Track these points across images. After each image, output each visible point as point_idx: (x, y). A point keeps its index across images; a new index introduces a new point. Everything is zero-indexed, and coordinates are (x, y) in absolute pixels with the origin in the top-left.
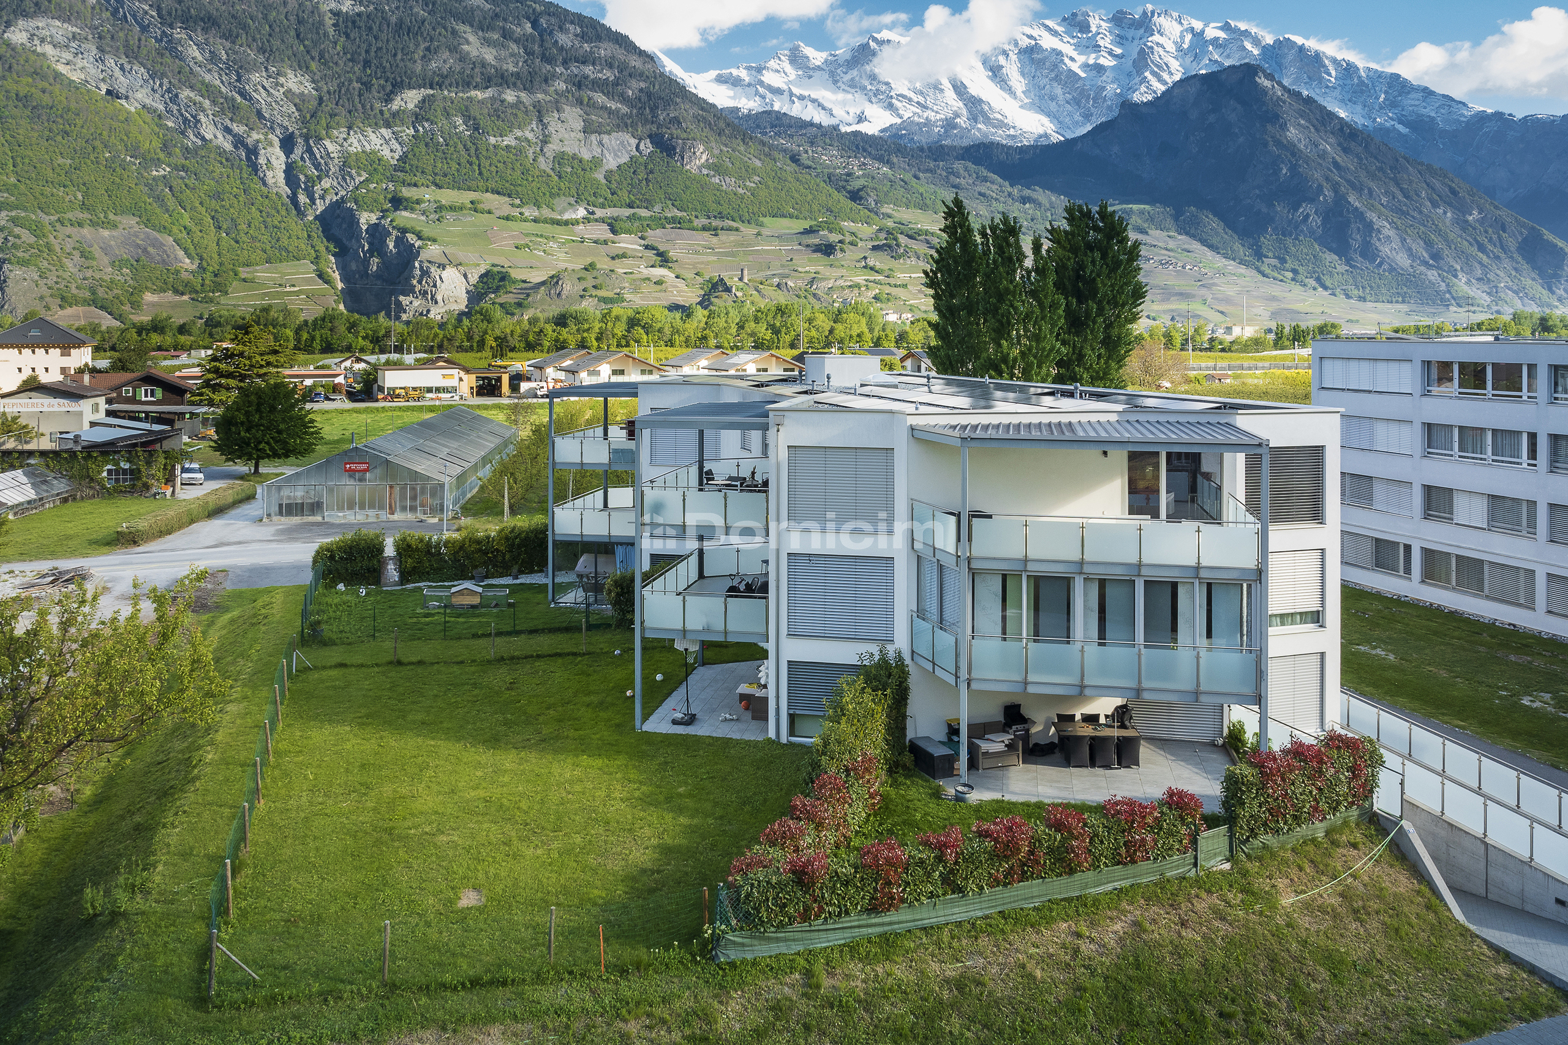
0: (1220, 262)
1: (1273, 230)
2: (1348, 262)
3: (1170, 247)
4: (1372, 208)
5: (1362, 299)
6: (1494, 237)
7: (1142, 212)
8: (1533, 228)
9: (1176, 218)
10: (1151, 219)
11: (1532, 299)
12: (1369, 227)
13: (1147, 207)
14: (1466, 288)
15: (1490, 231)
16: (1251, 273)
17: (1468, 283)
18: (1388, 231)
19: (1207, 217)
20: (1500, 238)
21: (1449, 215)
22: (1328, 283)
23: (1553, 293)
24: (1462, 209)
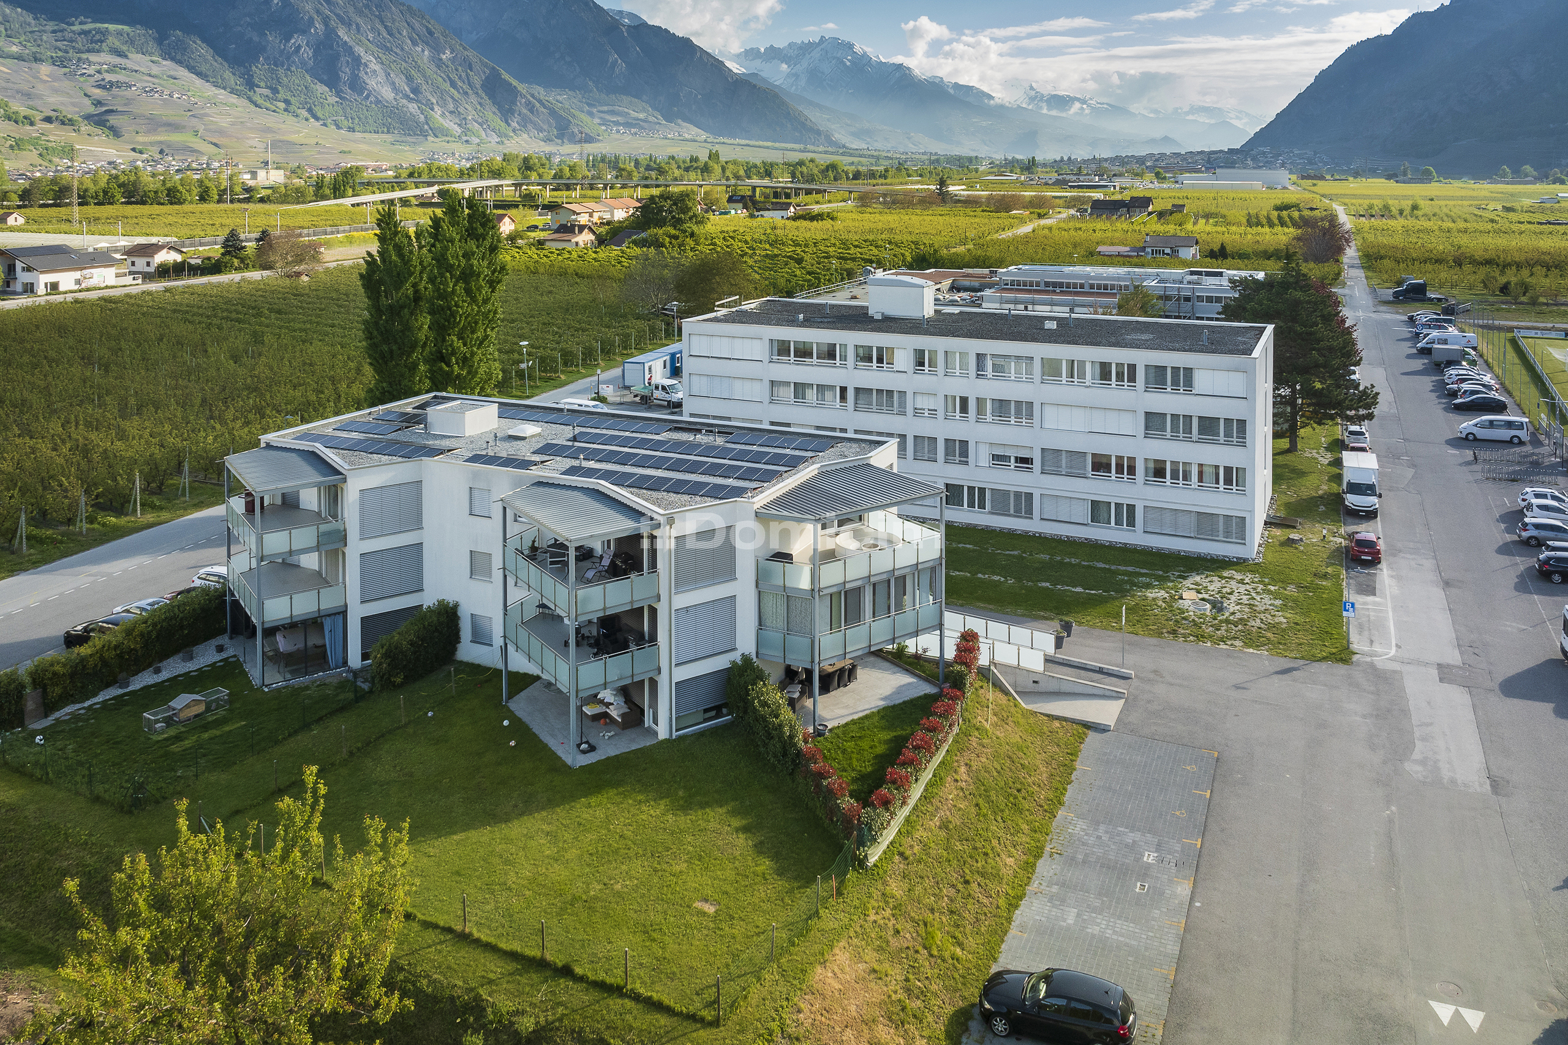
0: (210, 90)
1: (265, 59)
2: (338, 94)
3: (153, 73)
4: (359, 43)
5: (352, 130)
6: (464, 75)
7: (120, 33)
8: (494, 68)
9: (160, 41)
10: (131, 42)
11: (493, 130)
12: (357, 61)
13: (126, 28)
14: (441, 120)
15: (460, 68)
16: (244, 102)
17: (443, 115)
18: (374, 66)
19: (194, 42)
20: (467, 75)
21: (426, 53)
22: (319, 114)
23: (509, 125)
24: (437, 49)
